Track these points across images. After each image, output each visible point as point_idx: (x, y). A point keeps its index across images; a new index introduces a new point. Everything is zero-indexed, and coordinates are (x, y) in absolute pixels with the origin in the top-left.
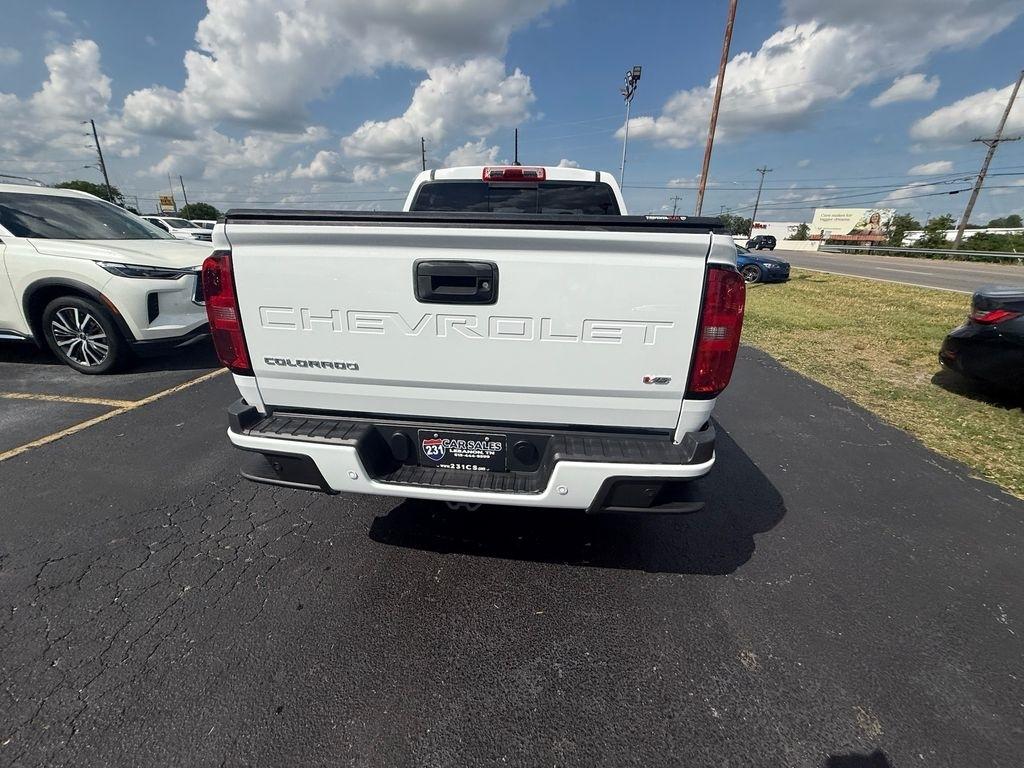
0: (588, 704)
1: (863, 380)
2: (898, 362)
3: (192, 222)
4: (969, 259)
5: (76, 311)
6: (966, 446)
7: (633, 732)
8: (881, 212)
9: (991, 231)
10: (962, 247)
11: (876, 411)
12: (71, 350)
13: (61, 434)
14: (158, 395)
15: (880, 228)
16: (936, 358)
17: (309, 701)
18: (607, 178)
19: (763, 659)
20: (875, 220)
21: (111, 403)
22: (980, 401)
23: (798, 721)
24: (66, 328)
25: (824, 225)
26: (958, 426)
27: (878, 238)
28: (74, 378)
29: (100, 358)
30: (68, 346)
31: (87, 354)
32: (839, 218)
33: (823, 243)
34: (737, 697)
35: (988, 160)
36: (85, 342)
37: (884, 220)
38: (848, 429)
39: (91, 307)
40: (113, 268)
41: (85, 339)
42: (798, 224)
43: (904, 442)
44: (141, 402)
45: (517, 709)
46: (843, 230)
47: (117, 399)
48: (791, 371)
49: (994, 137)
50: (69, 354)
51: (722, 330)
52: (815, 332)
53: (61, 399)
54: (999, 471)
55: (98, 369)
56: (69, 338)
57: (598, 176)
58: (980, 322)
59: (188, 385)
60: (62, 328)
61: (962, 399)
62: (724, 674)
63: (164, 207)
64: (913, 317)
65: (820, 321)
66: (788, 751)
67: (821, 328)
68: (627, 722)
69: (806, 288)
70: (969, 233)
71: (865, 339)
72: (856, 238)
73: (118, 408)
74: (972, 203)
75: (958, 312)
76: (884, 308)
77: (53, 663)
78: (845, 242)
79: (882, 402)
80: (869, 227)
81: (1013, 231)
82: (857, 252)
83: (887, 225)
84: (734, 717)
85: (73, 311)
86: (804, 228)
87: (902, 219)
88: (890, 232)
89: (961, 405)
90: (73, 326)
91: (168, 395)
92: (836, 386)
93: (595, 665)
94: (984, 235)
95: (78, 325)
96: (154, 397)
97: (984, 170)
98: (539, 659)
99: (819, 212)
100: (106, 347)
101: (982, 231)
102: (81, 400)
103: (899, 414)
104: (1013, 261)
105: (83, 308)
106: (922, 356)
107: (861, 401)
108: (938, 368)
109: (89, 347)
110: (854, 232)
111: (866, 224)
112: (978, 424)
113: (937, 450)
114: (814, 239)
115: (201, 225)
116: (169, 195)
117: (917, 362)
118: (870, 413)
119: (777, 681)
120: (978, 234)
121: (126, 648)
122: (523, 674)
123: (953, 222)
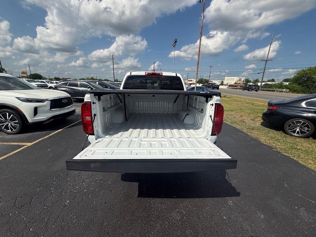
0: (193, 220)
1: (244, 125)
2: (252, 120)
3: (35, 80)
4: (264, 90)
5: (7, 114)
6: (271, 142)
7: (206, 225)
8: (241, 78)
9: (268, 83)
10: (262, 87)
11: (249, 134)
12: (4, 127)
13: (7, 156)
14: (38, 140)
15: (241, 82)
16: (261, 118)
17: (116, 230)
18: (179, 75)
19: (233, 202)
20: (240, 80)
21: (22, 144)
22: (273, 129)
23: (245, 217)
24: (3, 119)
25: (228, 81)
26: (268, 136)
27: (242, 85)
28: (5, 136)
29: (15, 129)
30: (3, 125)
31: (10, 128)
32: (231, 79)
33: (228, 86)
34: (229, 213)
35: (265, 65)
36: (10, 124)
37: (242, 80)
38: (243, 139)
39: (13, 112)
40: (22, 100)
41: (10, 123)
42: (221, 81)
43: (257, 142)
44: (33, 143)
45: (175, 224)
46: (233, 83)
47: (24, 142)
48: (226, 123)
49: (266, 59)
50: (3, 128)
51: (218, 118)
52: (230, 112)
53: (3, 144)
54: (280, 148)
55: (14, 132)
56: (4, 123)
57: (176, 74)
58: (270, 109)
59: (48, 136)
60: (2, 119)
61: (269, 129)
62: (225, 207)
63: (23, 75)
64: (254, 107)
65: (231, 109)
66: (243, 225)
67: (232, 111)
68: (204, 223)
69: (226, 99)
70: (263, 83)
71: (243, 113)
72: (236, 85)
73: (25, 145)
74: (263, 76)
75: (264, 105)
76: (246, 105)
77: (30, 230)
78: (233, 86)
79: (250, 131)
80: (239, 82)
81: (273, 83)
82: (237, 89)
83: (243, 81)
84: (229, 218)
85: (6, 114)
86: (223, 82)
87: (247, 79)
88: (244, 83)
89: (268, 131)
90: (6, 118)
91: (42, 140)
92: (238, 127)
93: (192, 209)
94: (267, 84)
95: (8, 118)
96: (37, 141)
97: (265, 68)
98: (177, 210)
99: (226, 78)
100: (18, 125)
101: (266, 83)
102: (11, 144)
103: (254, 134)
104: (274, 91)
105: (10, 112)
106: (257, 118)
107: (245, 131)
108: (262, 121)
109: (11, 125)
110: (235, 83)
111: (238, 81)
112: (273, 136)
113: (265, 143)
114: (225, 85)
115: (38, 81)
116: (25, 71)
117: (256, 120)
118: (248, 134)
119: (238, 207)
120: (265, 84)
121: (53, 222)
122: (174, 214)
123: (259, 80)
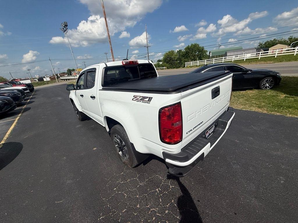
35: (148, 50)
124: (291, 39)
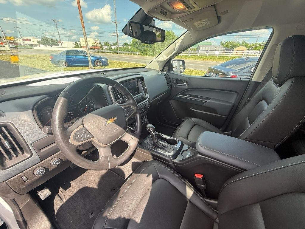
37: (98, 42)
97: (117, 30)
124: (244, 43)
